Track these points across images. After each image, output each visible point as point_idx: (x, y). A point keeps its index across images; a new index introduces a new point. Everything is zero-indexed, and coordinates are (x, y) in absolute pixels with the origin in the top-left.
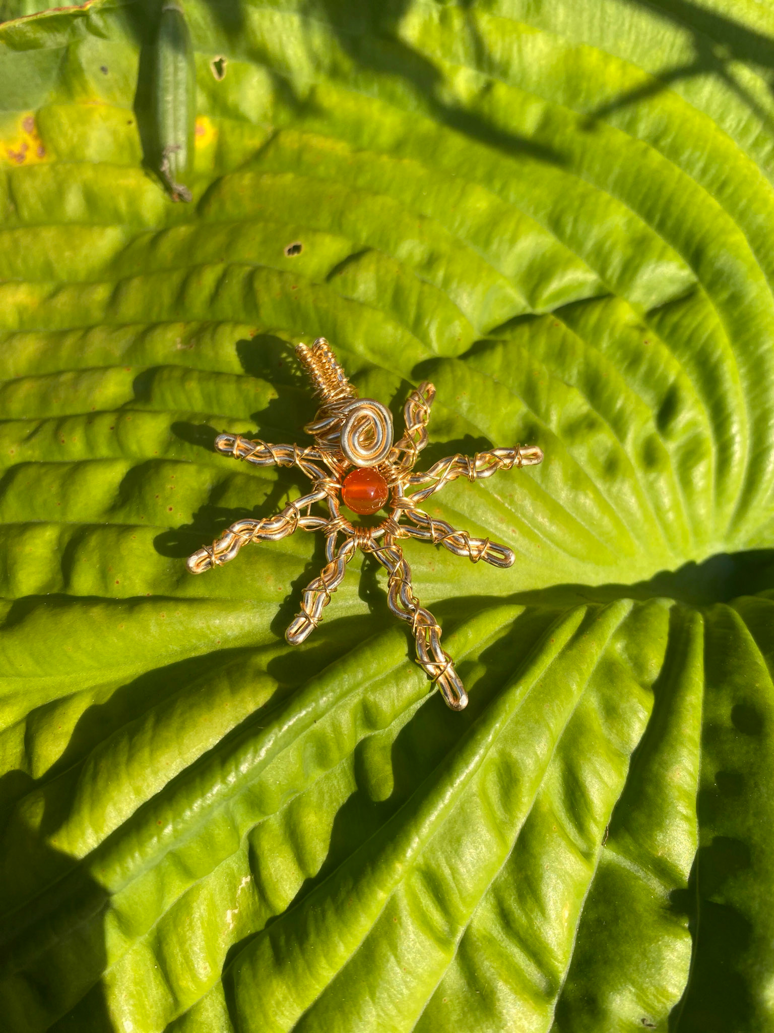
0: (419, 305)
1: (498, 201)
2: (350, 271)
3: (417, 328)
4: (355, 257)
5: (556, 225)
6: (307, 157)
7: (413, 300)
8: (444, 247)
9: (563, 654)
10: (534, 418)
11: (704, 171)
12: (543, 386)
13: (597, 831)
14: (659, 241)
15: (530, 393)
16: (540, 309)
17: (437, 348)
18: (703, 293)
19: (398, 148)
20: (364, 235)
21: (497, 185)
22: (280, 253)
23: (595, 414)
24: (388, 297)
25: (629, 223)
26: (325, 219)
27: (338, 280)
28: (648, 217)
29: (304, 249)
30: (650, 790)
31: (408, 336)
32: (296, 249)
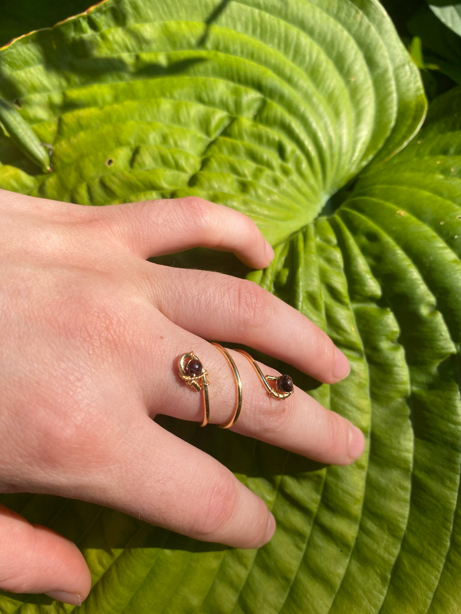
0: (174, 158)
1: (172, 101)
2: (138, 158)
3: (178, 167)
4: (136, 152)
5: (200, 100)
6: (84, 122)
7: (170, 158)
8: (166, 131)
9: (305, 252)
10: (240, 178)
11: (242, 52)
12: (237, 165)
13: (347, 300)
14: (242, 88)
15: (234, 170)
16: (213, 137)
17: (190, 172)
18: (269, 100)
19: (116, 99)
20: (132, 142)
21: (168, 94)
22: (105, 167)
23: (260, 166)
24: (159, 161)
25: (227, 86)
26: (112, 143)
27: (136, 165)
28: (232, 79)
29: (114, 159)
30: (356, 277)
31: (176, 172)
32: (110, 162)
